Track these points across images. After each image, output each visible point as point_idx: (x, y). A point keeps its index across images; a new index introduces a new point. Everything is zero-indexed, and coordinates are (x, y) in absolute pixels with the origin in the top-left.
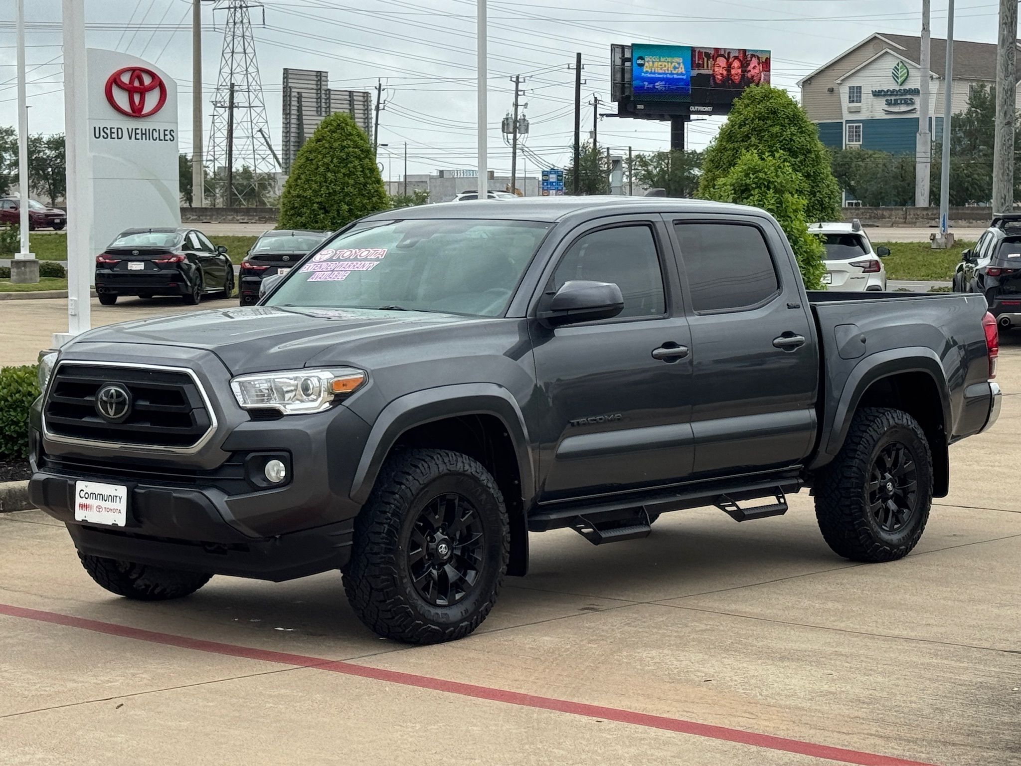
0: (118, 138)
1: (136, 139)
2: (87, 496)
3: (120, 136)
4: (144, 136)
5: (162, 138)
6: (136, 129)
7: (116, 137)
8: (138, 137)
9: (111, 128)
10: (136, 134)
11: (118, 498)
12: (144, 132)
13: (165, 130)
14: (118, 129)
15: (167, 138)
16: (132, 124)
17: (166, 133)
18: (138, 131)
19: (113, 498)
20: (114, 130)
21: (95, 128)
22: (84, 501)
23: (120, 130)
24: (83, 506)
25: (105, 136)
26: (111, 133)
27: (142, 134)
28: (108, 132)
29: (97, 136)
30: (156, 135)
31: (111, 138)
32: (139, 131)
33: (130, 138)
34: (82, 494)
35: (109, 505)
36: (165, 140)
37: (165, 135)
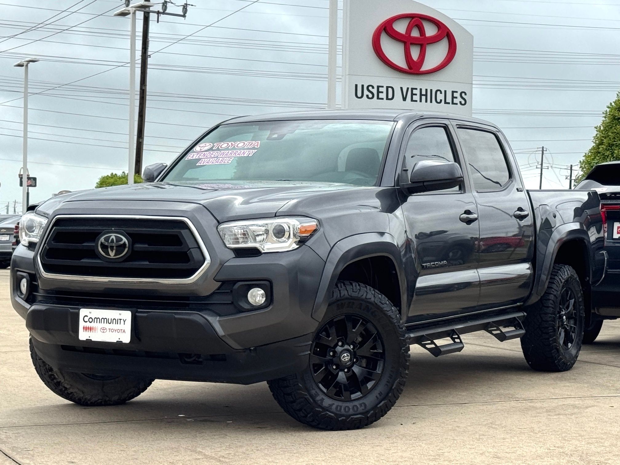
0: (387, 98)
1: (412, 100)
2: (91, 320)
3: (390, 96)
4: (423, 98)
5: (449, 99)
6: (412, 89)
7: (385, 97)
8: (415, 98)
9: (378, 87)
10: (412, 94)
11: (122, 321)
12: (424, 93)
13: (453, 92)
14: (387, 88)
15: (455, 101)
16: (408, 82)
17: (455, 95)
18: (415, 92)
19: (118, 321)
20: (384, 90)
21: (356, 86)
22: (88, 325)
23: (390, 90)
24: (85, 329)
25: (370, 96)
26: (378, 92)
27: (421, 95)
28: (375, 91)
29: (359, 94)
30: (440, 97)
31: (378, 98)
32: (417, 92)
33: (404, 99)
34: (86, 319)
35: (114, 326)
36: (453, 103)
37: (453, 97)
